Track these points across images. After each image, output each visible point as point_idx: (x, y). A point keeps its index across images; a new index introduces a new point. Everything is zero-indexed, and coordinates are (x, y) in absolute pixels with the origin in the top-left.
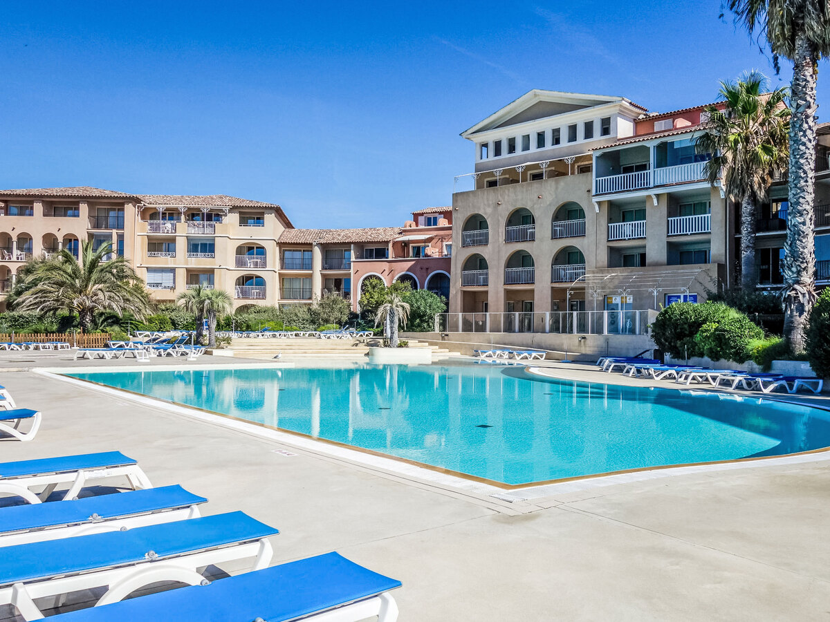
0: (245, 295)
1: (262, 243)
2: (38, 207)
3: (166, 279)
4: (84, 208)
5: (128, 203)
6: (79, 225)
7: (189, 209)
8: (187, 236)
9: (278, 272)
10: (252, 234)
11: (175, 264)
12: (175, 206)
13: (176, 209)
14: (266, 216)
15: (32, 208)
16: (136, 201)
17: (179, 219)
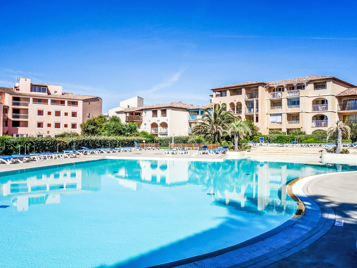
0: (318, 125)
1: (326, 98)
2: (228, 92)
3: (278, 119)
4: (244, 90)
5: (260, 86)
6: (242, 98)
7: (288, 85)
8: (287, 98)
9: (337, 112)
10: (320, 93)
11: (282, 111)
12: (281, 84)
13: (282, 86)
14: (328, 83)
15: (226, 93)
16: (263, 84)
17: (283, 90)
